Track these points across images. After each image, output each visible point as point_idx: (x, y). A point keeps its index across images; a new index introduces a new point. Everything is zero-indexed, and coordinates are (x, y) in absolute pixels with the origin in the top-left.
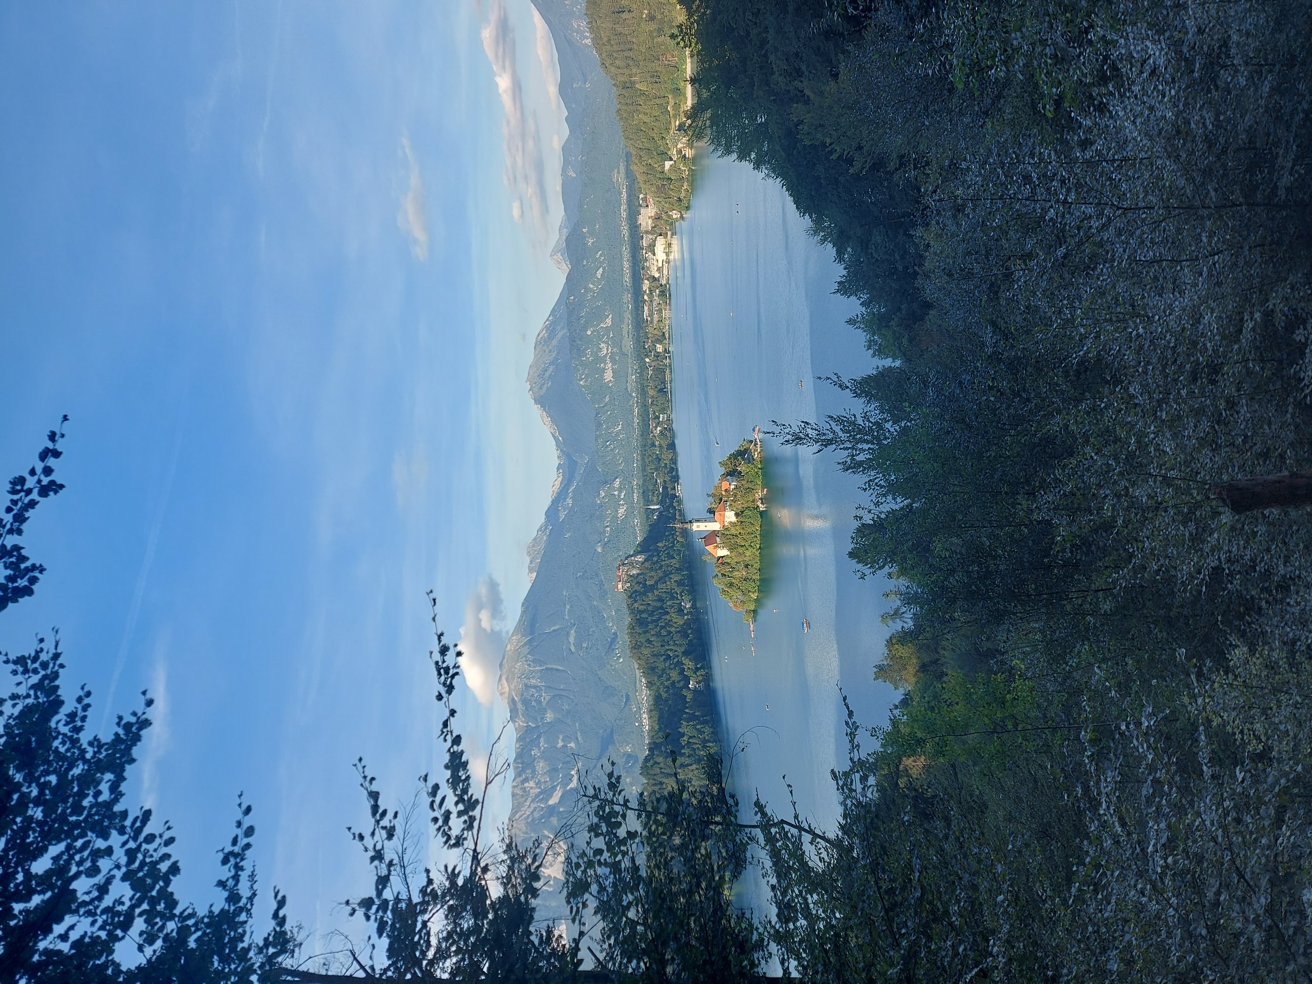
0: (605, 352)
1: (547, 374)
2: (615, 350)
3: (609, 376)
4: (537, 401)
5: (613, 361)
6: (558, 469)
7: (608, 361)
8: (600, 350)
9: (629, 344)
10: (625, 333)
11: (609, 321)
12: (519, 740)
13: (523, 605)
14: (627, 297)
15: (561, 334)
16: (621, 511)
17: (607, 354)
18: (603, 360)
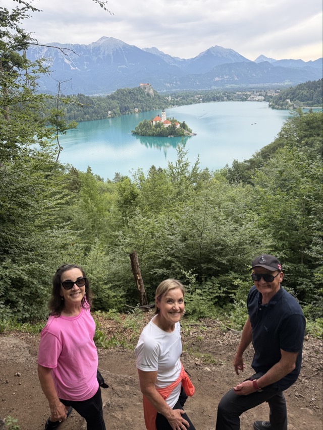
1: (218, 54)
2: (226, 81)
3: (217, 79)
4: (208, 50)
5: (222, 81)
6: (184, 59)
8: (226, 76)
9: (228, 86)
10: (232, 85)
11: (236, 79)
12: (86, 46)
13: (134, 46)
14: (244, 85)
15: (233, 60)
16: (168, 85)
17: (224, 78)
18: (222, 77)
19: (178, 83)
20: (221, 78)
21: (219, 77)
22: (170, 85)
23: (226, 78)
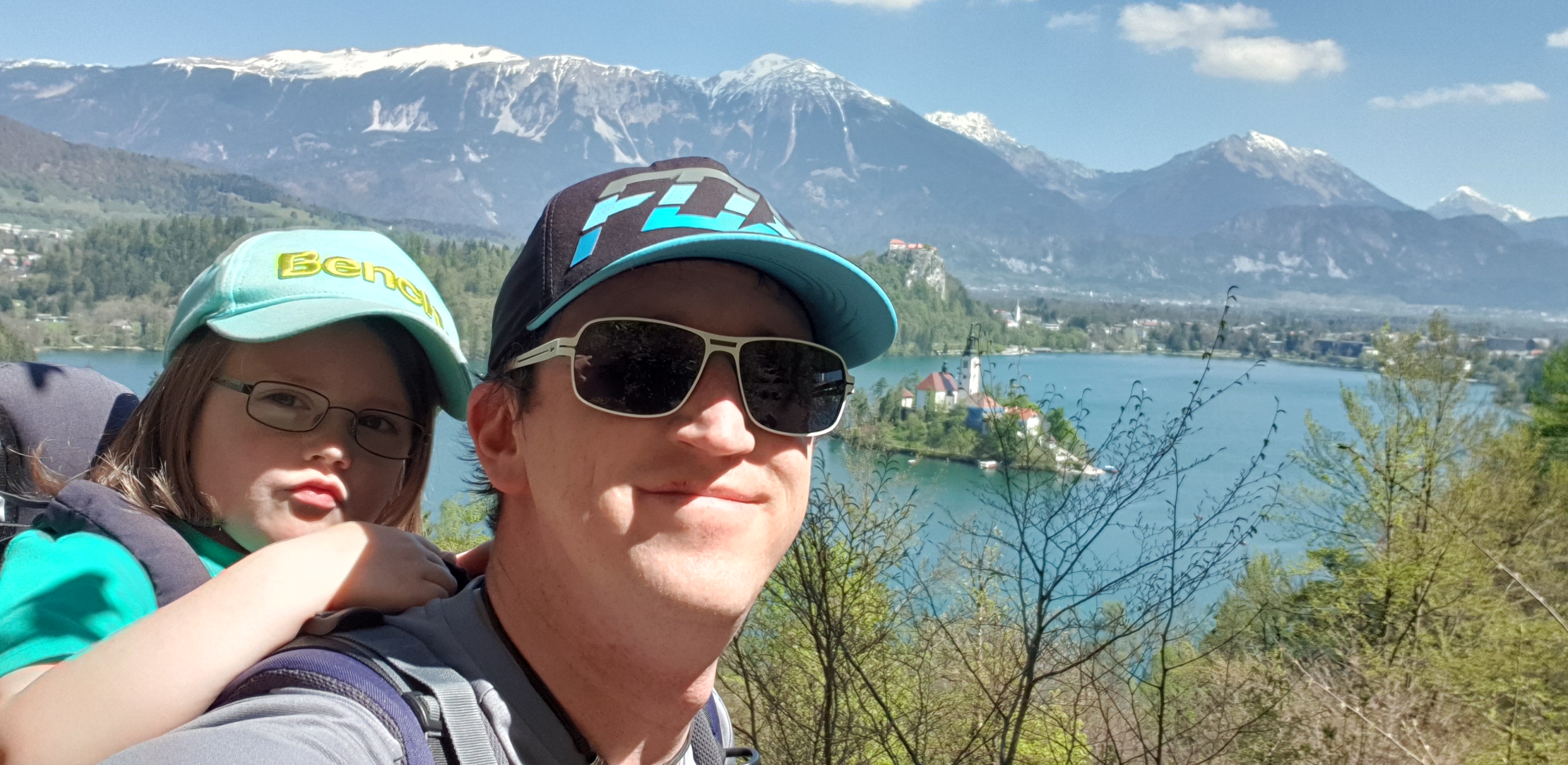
0: (1286, 262)
1: (1259, 167)
2: (1286, 280)
3: (1243, 265)
5: (1266, 275)
6: (1100, 172)
7: (1270, 267)
8: (1290, 255)
9: (1291, 301)
10: (1316, 298)
11: (1337, 273)
14: (1373, 306)
15: (1325, 193)
16: (1017, 265)
17: (1281, 265)
18: (1271, 258)
19: (1067, 263)
20: (1267, 261)
21: (1253, 257)
22: (1028, 269)
23: (1289, 267)
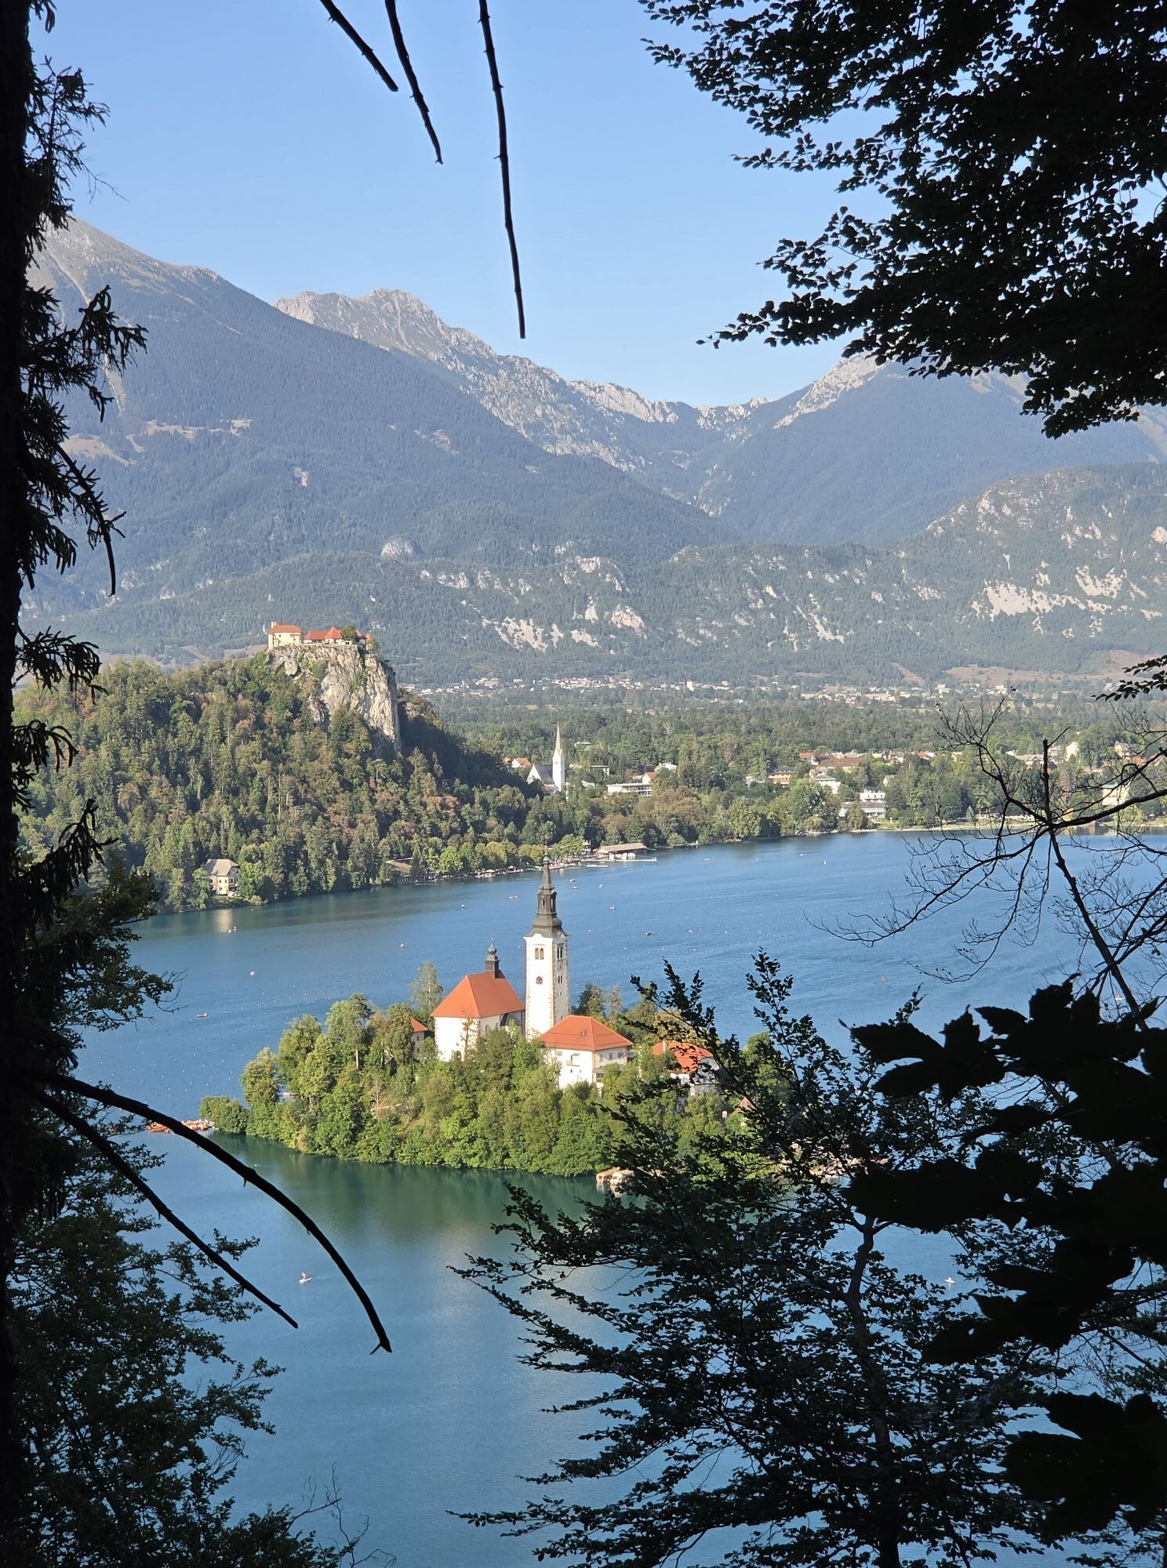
19: (626, 618)
20: (1049, 591)
21: (1027, 583)
22: (547, 638)
23: (1098, 599)
